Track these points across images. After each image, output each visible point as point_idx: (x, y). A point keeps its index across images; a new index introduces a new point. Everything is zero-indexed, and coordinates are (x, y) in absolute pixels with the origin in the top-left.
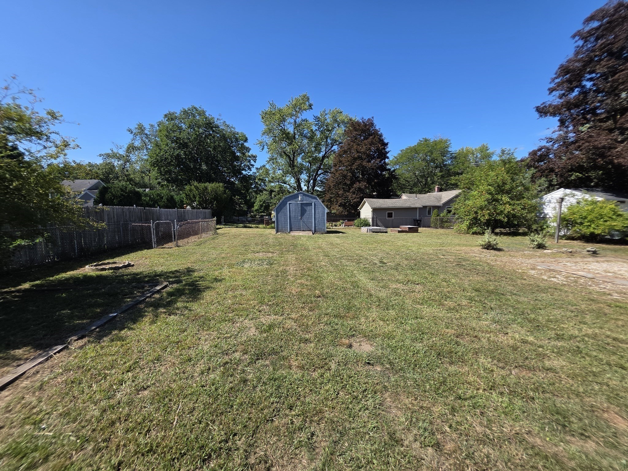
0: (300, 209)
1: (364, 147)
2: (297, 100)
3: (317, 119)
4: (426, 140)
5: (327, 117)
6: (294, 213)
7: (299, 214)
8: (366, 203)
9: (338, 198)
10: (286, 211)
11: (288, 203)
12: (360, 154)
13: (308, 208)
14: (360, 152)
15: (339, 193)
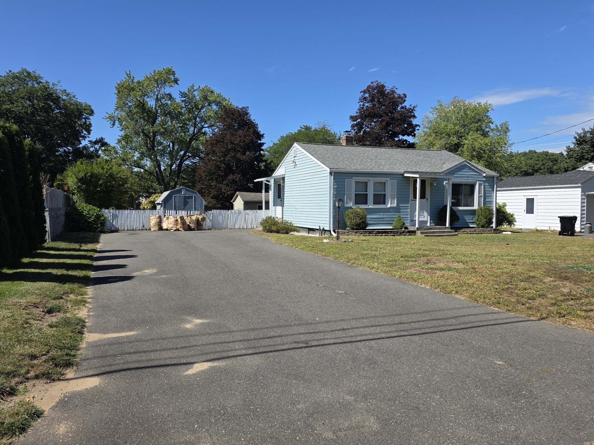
0: (183, 200)
1: (238, 139)
2: (160, 73)
3: (183, 95)
4: (307, 128)
5: (196, 93)
6: (178, 204)
7: (182, 205)
8: (239, 197)
9: (210, 190)
10: (171, 202)
11: (173, 196)
12: (234, 146)
13: (189, 200)
14: (234, 144)
15: (212, 184)
